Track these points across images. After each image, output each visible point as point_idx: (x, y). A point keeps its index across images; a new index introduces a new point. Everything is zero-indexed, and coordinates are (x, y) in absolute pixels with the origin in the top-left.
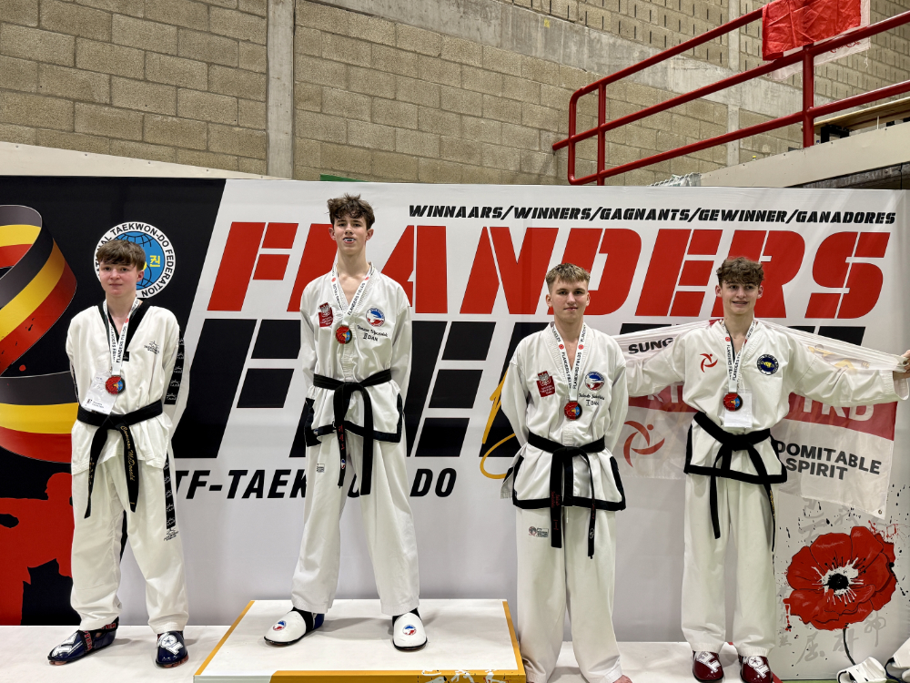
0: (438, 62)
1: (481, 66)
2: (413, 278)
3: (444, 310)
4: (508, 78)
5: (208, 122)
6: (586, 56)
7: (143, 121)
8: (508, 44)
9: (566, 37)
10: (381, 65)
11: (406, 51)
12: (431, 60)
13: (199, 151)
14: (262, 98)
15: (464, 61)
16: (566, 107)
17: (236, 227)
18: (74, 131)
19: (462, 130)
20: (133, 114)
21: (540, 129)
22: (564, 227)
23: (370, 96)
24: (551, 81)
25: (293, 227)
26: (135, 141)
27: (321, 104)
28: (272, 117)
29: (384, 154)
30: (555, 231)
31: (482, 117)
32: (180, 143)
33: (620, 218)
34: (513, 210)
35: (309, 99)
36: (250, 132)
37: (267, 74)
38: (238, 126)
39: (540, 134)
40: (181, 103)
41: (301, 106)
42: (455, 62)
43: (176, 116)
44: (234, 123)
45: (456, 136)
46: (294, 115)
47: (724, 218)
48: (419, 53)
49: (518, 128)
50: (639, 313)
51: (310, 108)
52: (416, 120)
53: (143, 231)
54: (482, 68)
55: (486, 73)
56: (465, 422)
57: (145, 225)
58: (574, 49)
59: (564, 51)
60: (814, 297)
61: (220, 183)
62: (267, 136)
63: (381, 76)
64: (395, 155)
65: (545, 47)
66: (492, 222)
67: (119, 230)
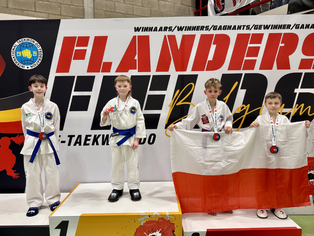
2: (136, 58)
3: (149, 71)
5: (60, 3)
7: (35, 3)
13: (58, 15)
17: (66, 39)
18: (8, 7)
20: (31, 0)
21: (189, 6)
22: (198, 34)
25: (88, 38)
26: (32, 11)
28: (85, 1)
30: (194, 36)
32: (50, 12)
33: (221, 29)
34: (177, 27)
36: (77, 7)
43: (48, 1)
44: (71, 4)
45: (157, 8)
47: (264, 28)
49: (180, 5)
50: (229, 69)
56: (158, 116)
57: (30, 39)
60: (303, 61)
61: (58, 21)
62: (84, 9)
66: (168, 33)
67: (20, 41)
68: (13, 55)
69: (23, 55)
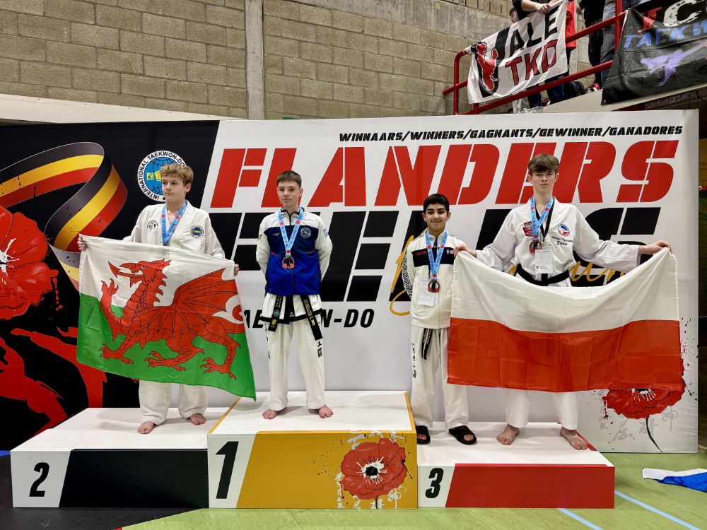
0: (361, 36)
1: (391, 38)
2: (343, 183)
3: (364, 204)
4: (410, 45)
5: (207, 84)
6: (466, 28)
7: (165, 86)
8: (410, 22)
9: (451, 15)
10: (323, 40)
11: (340, 29)
12: (357, 35)
13: (203, 104)
14: (242, 66)
15: (380, 35)
16: (452, 64)
17: (227, 152)
18: (121, 93)
19: (379, 83)
20: (158, 80)
21: (434, 81)
22: (445, 144)
23: (315, 62)
24: (441, 47)
25: (263, 151)
26: (161, 99)
27: (283, 68)
28: (250, 79)
29: (326, 102)
30: (439, 147)
31: (393, 73)
32: (190, 99)
33: (484, 137)
34: (410, 134)
35: (274, 66)
36: (235, 90)
37: (245, 50)
38: (227, 86)
39: (434, 84)
40: (189, 72)
41: (269, 71)
42: (373, 36)
43: (187, 81)
44: (225, 84)
45: (375, 87)
46: (264, 77)
47: (558, 134)
48: (349, 31)
49: (418, 80)
50: (498, 201)
51: (276, 72)
52: (347, 77)
53: (168, 156)
54: (393, 39)
55: (395, 43)
56: (379, 278)
57: (169, 152)
58: (457, 23)
59: (450, 25)
60: (623, 187)
61: (216, 123)
62: (247, 91)
63: (323, 48)
64: (334, 102)
65: (437, 23)
66: (396, 143)
67: (152, 156)
68: (140, 178)
69: (157, 178)
